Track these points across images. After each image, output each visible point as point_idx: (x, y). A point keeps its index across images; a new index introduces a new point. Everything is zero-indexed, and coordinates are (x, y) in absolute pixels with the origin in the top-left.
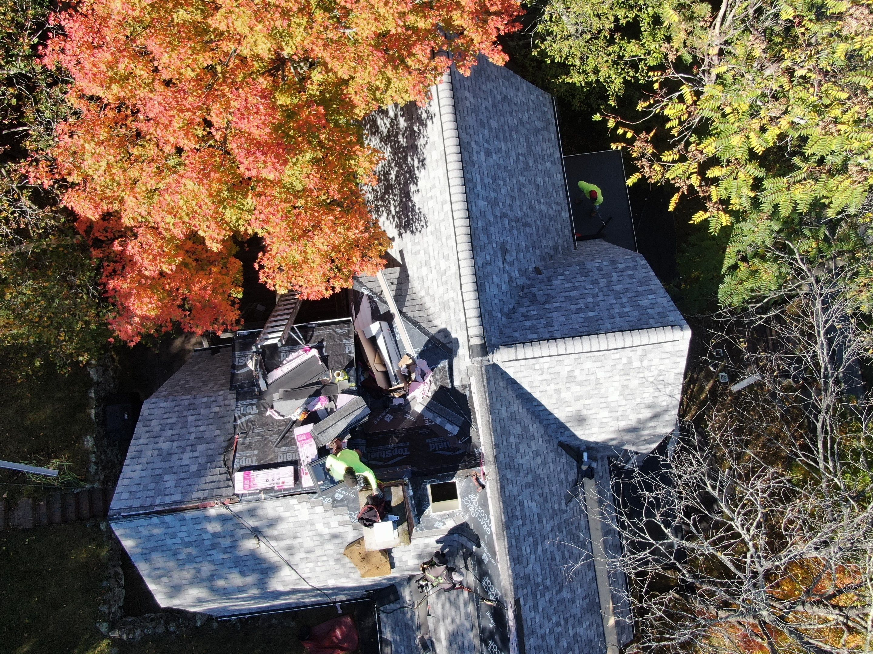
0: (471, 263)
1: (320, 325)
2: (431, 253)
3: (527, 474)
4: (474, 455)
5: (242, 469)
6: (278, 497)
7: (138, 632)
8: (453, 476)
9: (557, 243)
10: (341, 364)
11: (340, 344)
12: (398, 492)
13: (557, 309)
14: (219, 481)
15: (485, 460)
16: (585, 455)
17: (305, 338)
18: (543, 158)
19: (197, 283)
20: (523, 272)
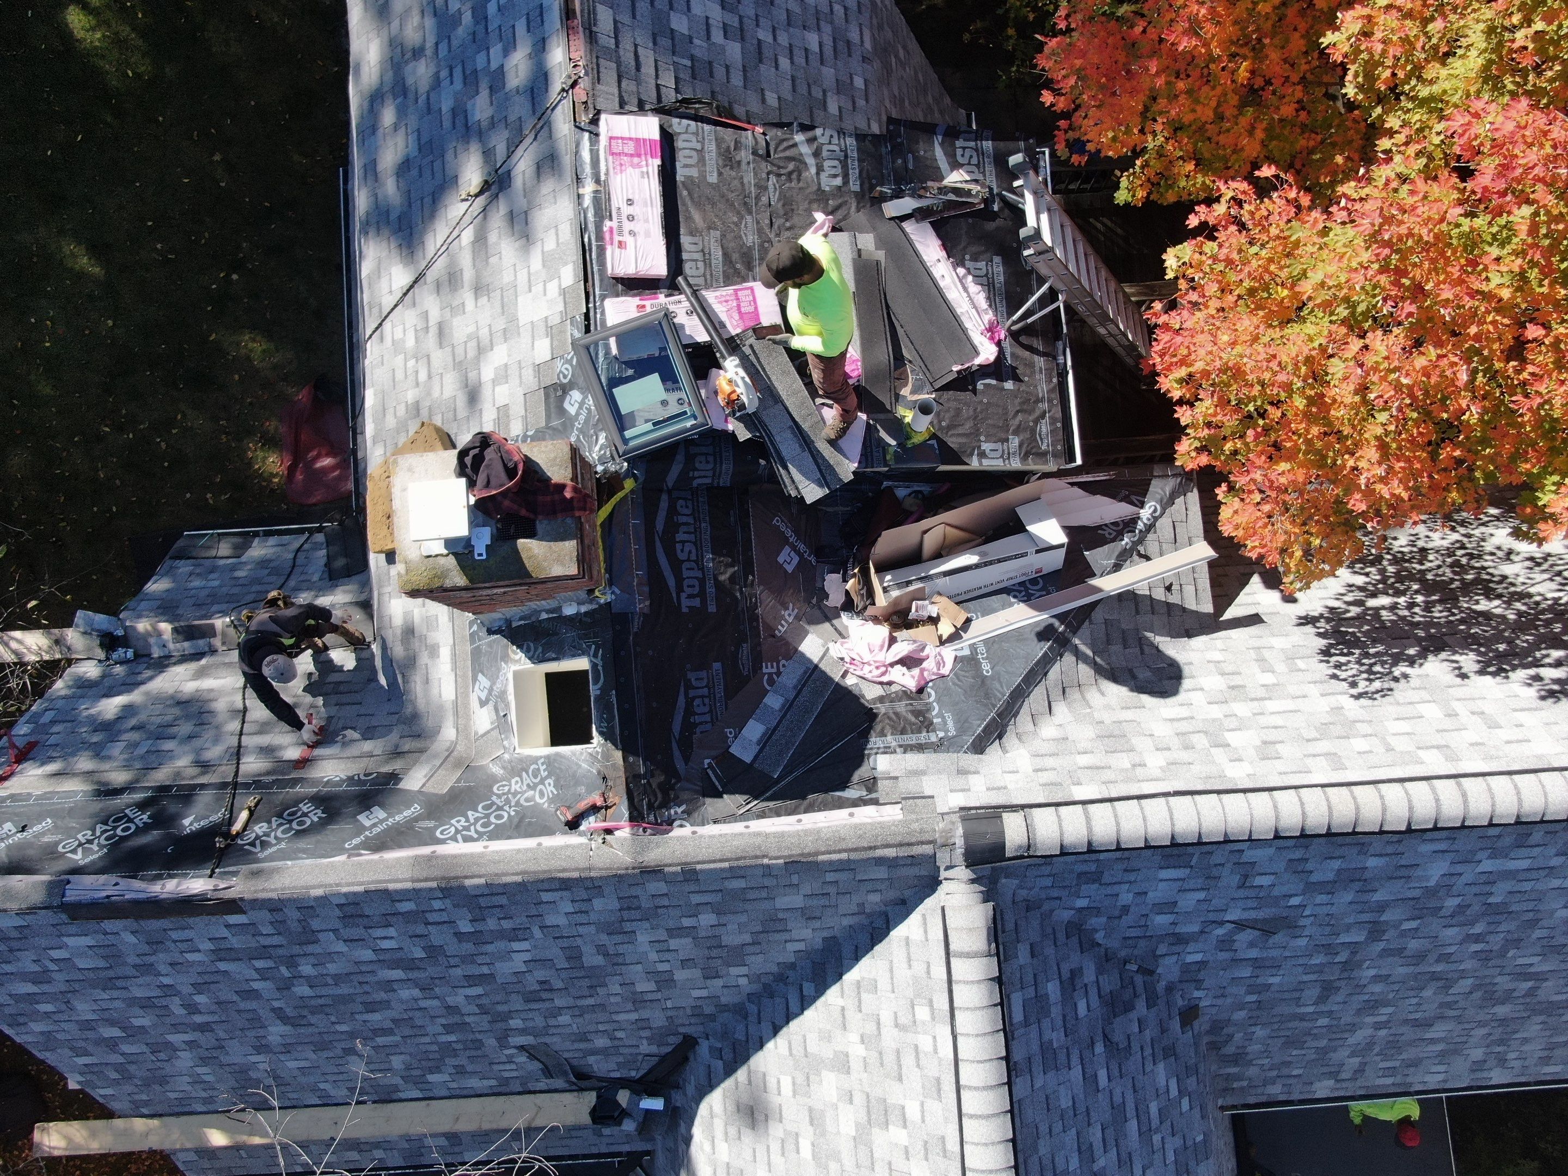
0: (1264, 830)
1: (1063, 375)
2: (1271, 706)
3: (606, 955)
4: (666, 805)
5: (667, 138)
6: (583, 230)
8: (607, 735)
9: (1250, 1063)
10: (949, 428)
11: (1006, 428)
12: (559, 560)
13: (1090, 1080)
14: (638, 81)
15: (647, 838)
16: (657, 1104)
17: (1028, 330)
18: (1501, 1042)
19: (1212, 10)
20: (1192, 975)
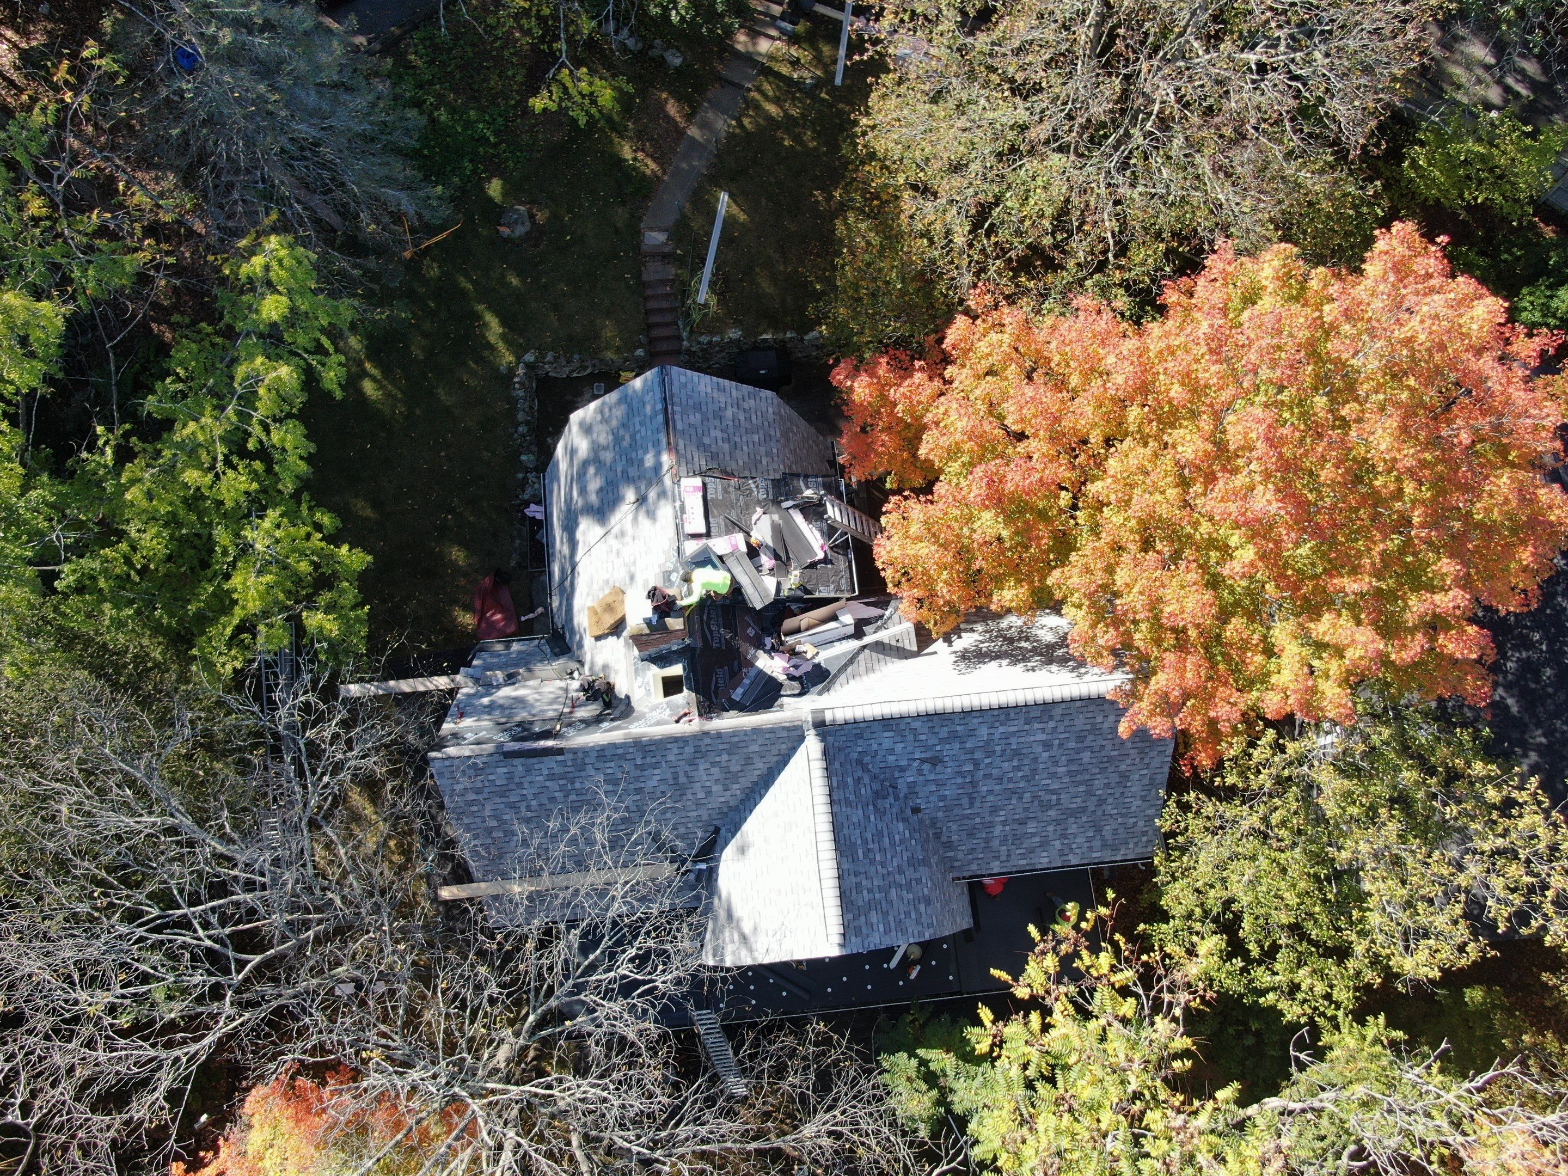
0: (913, 712)
1: (850, 562)
3: (688, 777)
4: (710, 712)
5: (704, 484)
6: (676, 518)
7: (521, 393)
8: (689, 690)
9: (956, 848)
10: (808, 582)
11: (829, 582)
12: (677, 624)
13: (867, 817)
14: (693, 464)
15: (705, 722)
16: (703, 866)
17: (836, 546)
20: (912, 789)
